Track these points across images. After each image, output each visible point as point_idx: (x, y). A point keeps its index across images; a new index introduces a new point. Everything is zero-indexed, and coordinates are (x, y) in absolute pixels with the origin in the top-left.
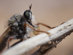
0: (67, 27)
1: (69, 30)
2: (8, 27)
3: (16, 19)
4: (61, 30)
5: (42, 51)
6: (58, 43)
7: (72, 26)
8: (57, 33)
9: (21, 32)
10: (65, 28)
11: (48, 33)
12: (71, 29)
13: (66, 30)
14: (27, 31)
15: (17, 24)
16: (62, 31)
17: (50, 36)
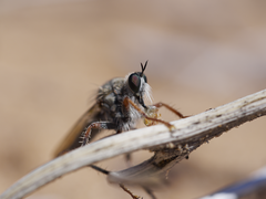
0: (212, 118)
1: (216, 126)
2: (94, 102)
3: (113, 89)
4: (197, 123)
5: (157, 161)
6: (192, 150)
7: (223, 117)
8: (188, 127)
9: (118, 115)
10: (208, 120)
11: (169, 125)
12: (219, 125)
13: (210, 124)
14: (132, 115)
15: (113, 99)
16: (199, 126)
17: (172, 132)
